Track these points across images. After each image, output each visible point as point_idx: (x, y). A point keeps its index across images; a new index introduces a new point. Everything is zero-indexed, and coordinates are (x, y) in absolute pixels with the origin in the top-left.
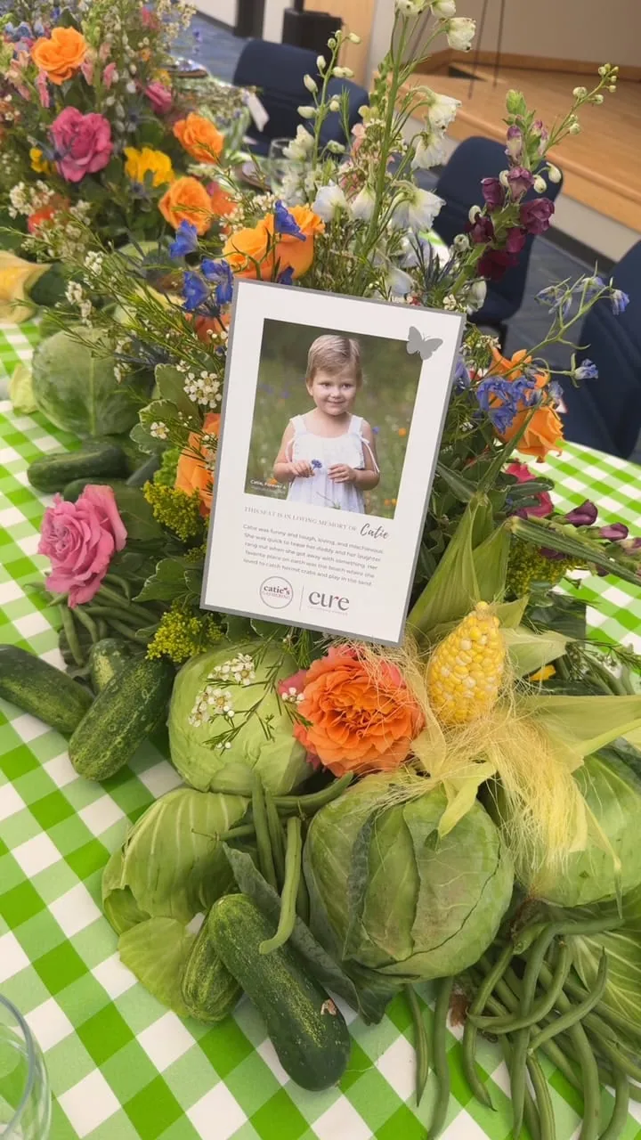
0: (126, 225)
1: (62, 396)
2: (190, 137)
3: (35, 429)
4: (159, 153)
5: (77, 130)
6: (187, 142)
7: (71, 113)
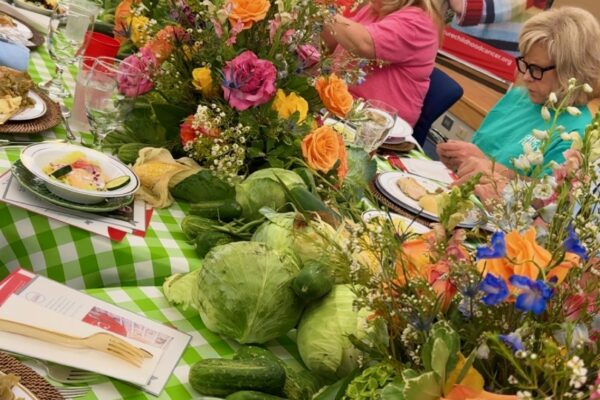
0: (264, 151)
1: (229, 306)
2: (329, 91)
3: (182, 321)
4: (302, 99)
5: (253, 70)
6: (327, 95)
7: (249, 57)
